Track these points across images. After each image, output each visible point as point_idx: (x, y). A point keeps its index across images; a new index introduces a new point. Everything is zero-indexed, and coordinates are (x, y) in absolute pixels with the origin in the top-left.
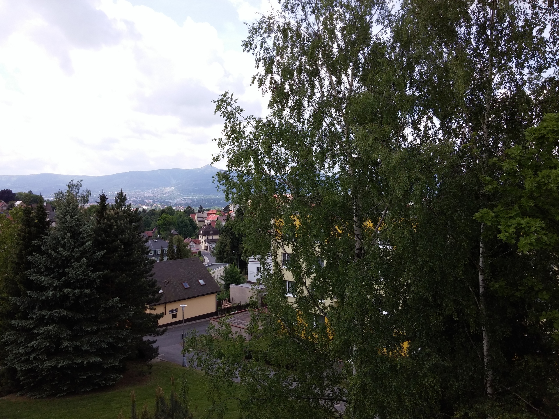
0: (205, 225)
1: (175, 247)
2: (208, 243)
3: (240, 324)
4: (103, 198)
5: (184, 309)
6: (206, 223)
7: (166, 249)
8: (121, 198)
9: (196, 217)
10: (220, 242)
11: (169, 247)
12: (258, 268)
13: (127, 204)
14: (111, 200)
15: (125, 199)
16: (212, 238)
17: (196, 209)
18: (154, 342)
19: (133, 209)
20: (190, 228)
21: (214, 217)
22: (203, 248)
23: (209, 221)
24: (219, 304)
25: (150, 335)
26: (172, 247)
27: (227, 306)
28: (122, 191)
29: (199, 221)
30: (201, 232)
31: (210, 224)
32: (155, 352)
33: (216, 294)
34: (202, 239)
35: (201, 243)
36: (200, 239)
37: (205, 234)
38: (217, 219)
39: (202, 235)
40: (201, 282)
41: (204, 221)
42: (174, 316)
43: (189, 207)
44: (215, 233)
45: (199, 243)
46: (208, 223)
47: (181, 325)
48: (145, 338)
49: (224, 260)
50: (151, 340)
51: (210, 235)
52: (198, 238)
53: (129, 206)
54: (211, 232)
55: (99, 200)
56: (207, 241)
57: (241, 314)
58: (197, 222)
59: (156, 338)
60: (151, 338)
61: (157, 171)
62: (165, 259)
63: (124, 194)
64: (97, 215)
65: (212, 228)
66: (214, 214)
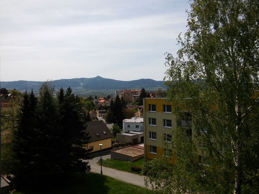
2: (101, 113)
5: (101, 146)
6: (99, 104)
8: (69, 91)
9: (94, 101)
12: (128, 125)
20: (91, 106)
22: (98, 116)
27: (116, 144)
28: (69, 87)
34: (97, 112)
38: (105, 102)
39: (97, 109)
40: (104, 132)
43: (91, 96)
53: (73, 95)
55: (60, 91)
58: (95, 104)
61: (74, 79)
63: (71, 89)
65: (102, 106)
66: (103, 99)
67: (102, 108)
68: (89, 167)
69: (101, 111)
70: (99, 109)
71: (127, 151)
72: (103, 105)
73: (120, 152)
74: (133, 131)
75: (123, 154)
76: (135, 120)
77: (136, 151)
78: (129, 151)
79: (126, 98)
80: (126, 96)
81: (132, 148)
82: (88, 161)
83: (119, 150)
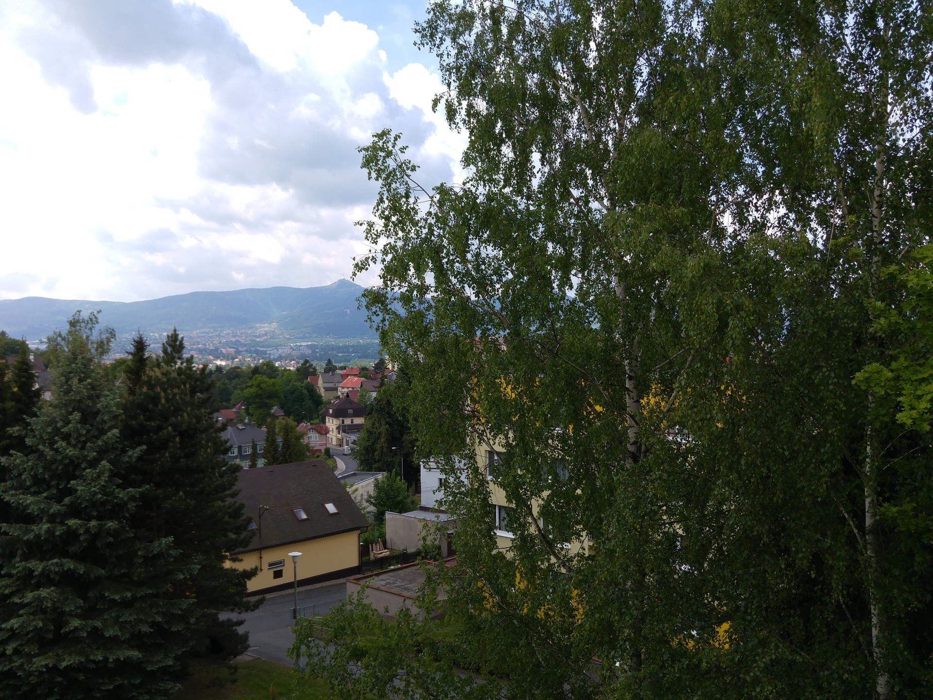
0: (338, 397)
1: (280, 440)
2: (344, 431)
3: (406, 589)
4: (140, 345)
5: (296, 560)
7: (261, 445)
8: (175, 345)
9: (320, 382)
10: (368, 431)
11: (267, 440)
12: (441, 480)
13: (186, 355)
14: (155, 349)
15: (182, 346)
16: (352, 422)
17: (320, 366)
18: (240, 623)
19: (197, 366)
20: (309, 403)
21: (354, 381)
22: (334, 443)
23: (346, 390)
24: (364, 551)
25: (233, 610)
26: (274, 441)
27: (380, 556)
28: (175, 330)
29: (327, 389)
30: (331, 411)
31: (348, 396)
32: (242, 643)
33: (359, 532)
34: (332, 424)
35: (331, 433)
36: (327, 424)
37: (336, 415)
38: (361, 386)
40: (331, 508)
41: (336, 389)
42: (278, 574)
43: (306, 362)
44: (357, 414)
45: (327, 431)
46: (343, 394)
47: (290, 591)
48: (223, 616)
49: (376, 465)
50: (235, 620)
51: (346, 415)
52: (324, 422)
53: (190, 361)
54: (350, 411)
55: (131, 348)
56: (343, 429)
57: (408, 570)
58: (322, 392)
59: (244, 616)
60: (234, 616)
61: (243, 292)
62: (261, 463)
63: (180, 337)
64: (129, 379)
65: (351, 404)
68: (244, 638)
70: (340, 413)
72: (356, 399)
82: (241, 617)
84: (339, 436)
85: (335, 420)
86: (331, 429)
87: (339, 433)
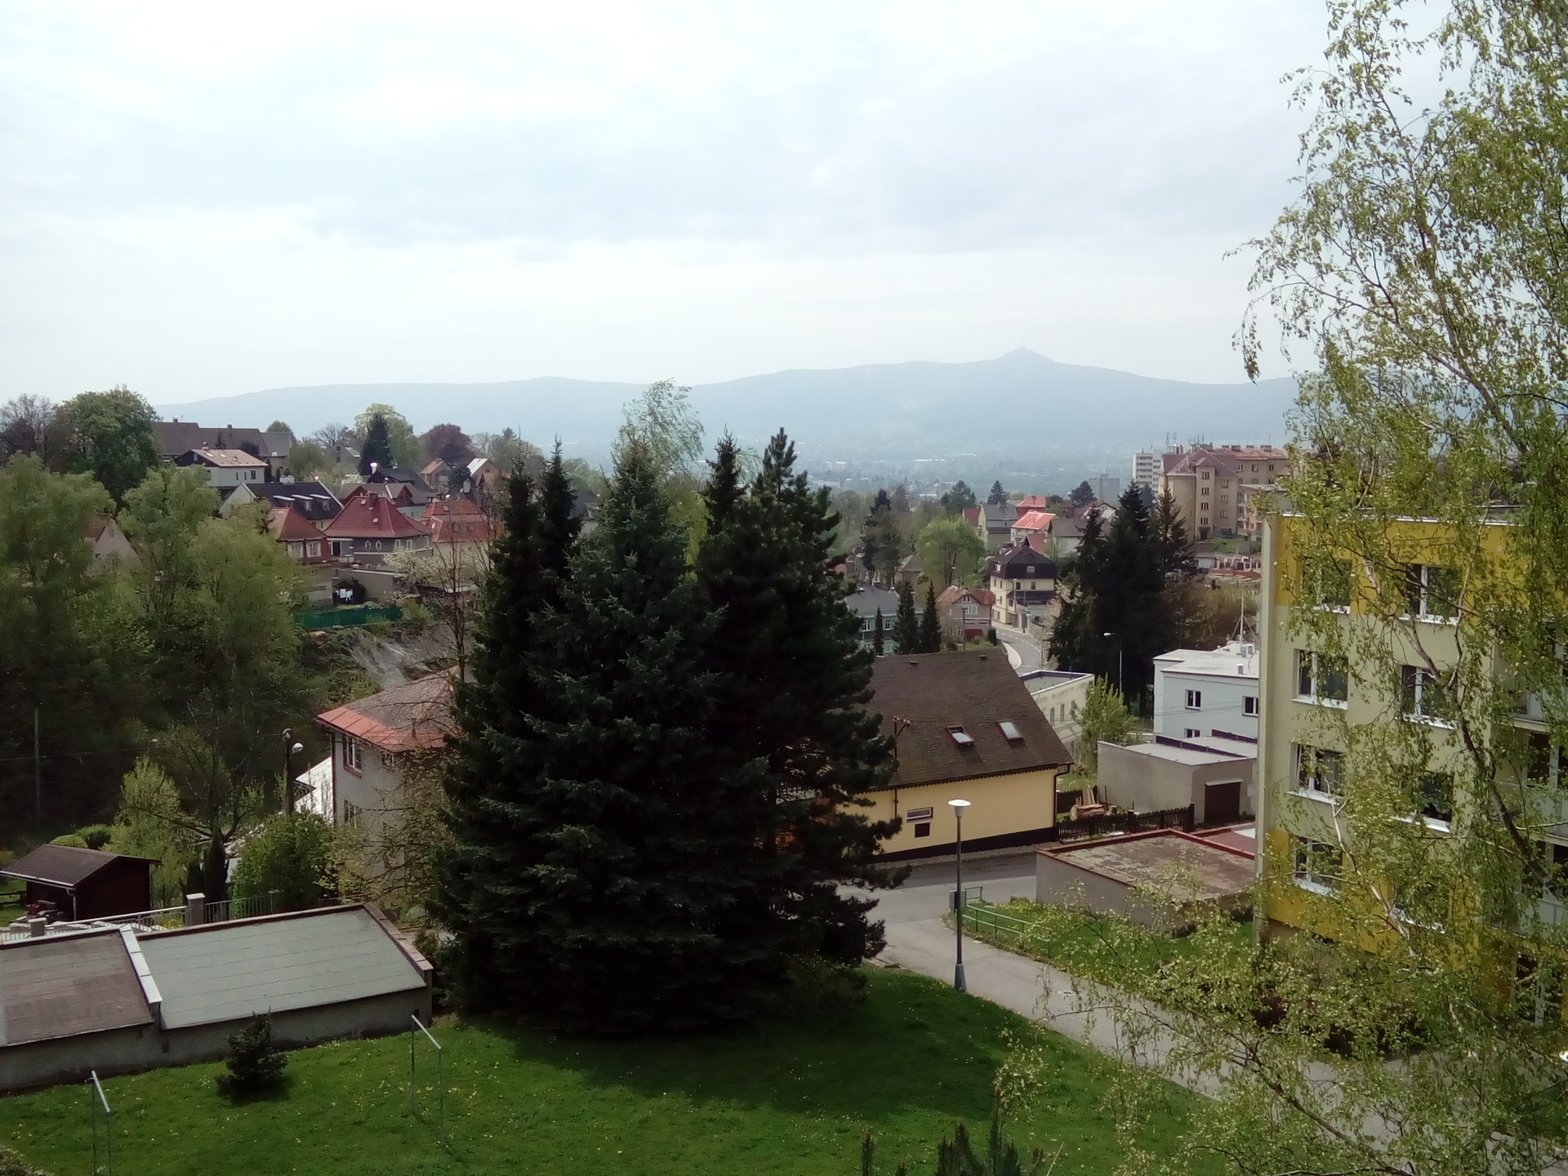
0: (1011, 545)
1: (919, 610)
2: (1020, 602)
5: (961, 813)
6: (1013, 539)
7: (891, 614)
9: (982, 519)
11: (901, 611)
12: (1190, 693)
16: (1033, 587)
17: (983, 495)
20: (963, 554)
21: (1037, 519)
22: (1003, 618)
23: (1024, 534)
24: (1063, 801)
25: (860, 885)
26: (911, 613)
27: (1086, 813)
29: (992, 531)
30: (999, 568)
31: (1027, 543)
33: (1055, 772)
34: (999, 589)
35: (998, 603)
36: (993, 589)
37: (1007, 575)
38: (1051, 528)
39: (999, 575)
40: (1009, 729)
41: (1008, 531)
42: (922, 831)
43: (960, 485)
44: (1042, 574)
45: (992, 600)
46: (1018, 540)
48: (845, 892)
49: (1077, 660)
50: (863, 900)
51: (1024, 575)
52: (988, 587)
53: (801, 481)
55: (715, 457)
56: (1017, 597)
57: (1141, 843)
58: (985, 537)
62: (889, 646)
64: (710, 507)
65: (1033, 556)
66: (1039, 509)
67: (1031, 569)
68: (877, 931)
69: (1026, 586)
70: (1013, 571)
71: (1146, 863)
72: (1040, 548)
73: (1099, 861)
74: (1216, 733)
75: (1116, 876)
76: (1241, 662)
77: (1210, 869)
78: (1163, 862)
79: (1205, 506)
80: (1205, 491)
81: (1185, 845)
82: (873, 896)
83: (1096, 851)
84: (1012, 609)
85: (1005, 583)
86: (998, 598)
87: (1011, 604)
